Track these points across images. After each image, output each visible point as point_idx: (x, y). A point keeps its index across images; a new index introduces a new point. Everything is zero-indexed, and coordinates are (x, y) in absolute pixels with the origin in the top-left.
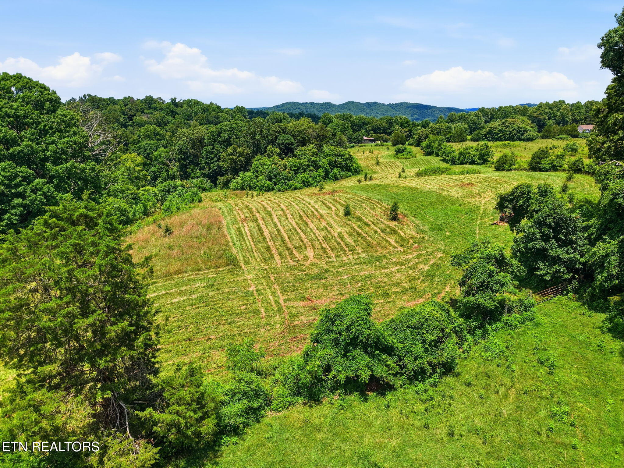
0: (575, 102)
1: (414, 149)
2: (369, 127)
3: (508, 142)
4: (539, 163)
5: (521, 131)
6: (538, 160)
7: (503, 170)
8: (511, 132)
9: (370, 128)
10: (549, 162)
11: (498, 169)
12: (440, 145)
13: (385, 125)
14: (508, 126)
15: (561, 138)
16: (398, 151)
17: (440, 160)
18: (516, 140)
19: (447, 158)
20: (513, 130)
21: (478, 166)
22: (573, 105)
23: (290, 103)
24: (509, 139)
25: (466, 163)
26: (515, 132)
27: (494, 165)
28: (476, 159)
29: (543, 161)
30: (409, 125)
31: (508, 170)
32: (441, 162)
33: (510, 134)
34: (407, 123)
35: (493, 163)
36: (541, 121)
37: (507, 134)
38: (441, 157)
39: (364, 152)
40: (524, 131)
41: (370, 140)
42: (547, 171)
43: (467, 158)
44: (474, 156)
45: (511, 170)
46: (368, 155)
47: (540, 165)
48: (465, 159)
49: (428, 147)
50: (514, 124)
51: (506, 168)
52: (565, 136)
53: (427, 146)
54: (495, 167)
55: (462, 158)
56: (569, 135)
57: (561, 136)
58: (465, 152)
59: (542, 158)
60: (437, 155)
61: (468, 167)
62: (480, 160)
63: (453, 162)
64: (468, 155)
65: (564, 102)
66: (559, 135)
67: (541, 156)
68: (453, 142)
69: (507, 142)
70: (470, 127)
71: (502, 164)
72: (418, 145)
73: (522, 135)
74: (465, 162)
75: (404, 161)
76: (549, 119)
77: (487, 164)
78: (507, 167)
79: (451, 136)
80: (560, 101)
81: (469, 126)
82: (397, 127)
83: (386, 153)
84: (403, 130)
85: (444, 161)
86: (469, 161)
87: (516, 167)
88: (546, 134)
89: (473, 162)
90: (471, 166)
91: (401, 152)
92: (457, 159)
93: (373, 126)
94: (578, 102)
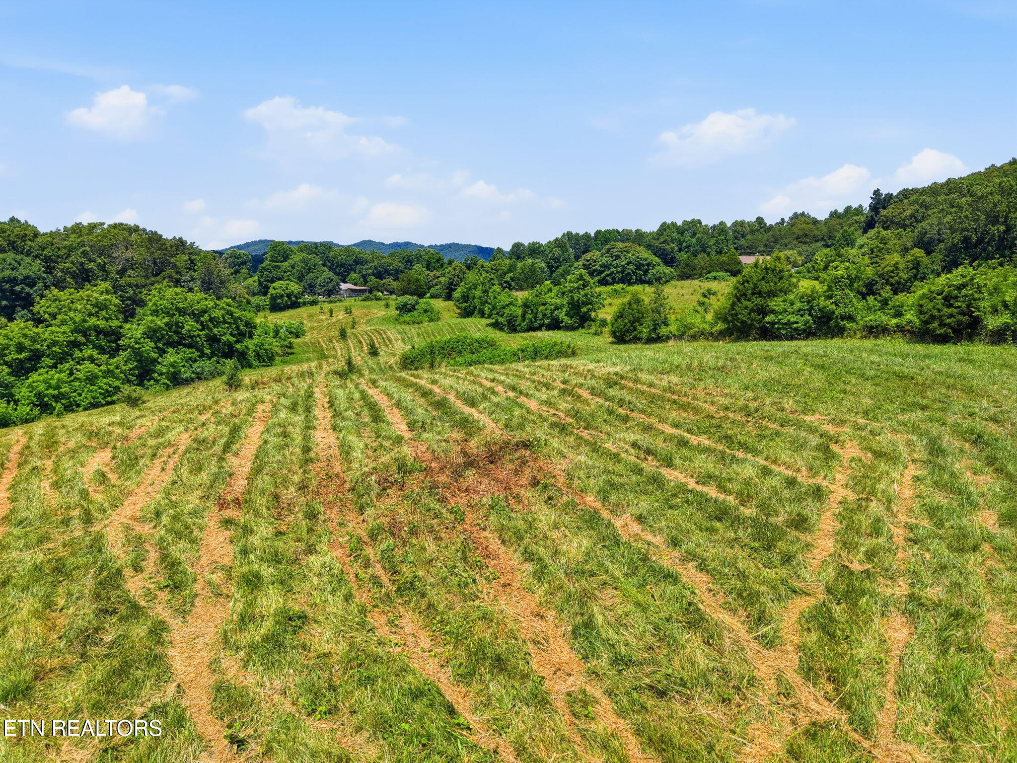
0: (717, 223)
1: (439, 304)
2: (367, 269)
3: (621, 285)
4: (763, 311)
5: (643, 265)
6: (758, 300)
7: (636, 339)
8: (623, 266)
9: (370, 271)
10: (798, 305)
11: (620, 338)
12: (486, 292)
13: (397, 264)
14: (618, 257)
15: (715, 278)
16: (404, 309)
17: (488, 325)
18: (635, 283)
19: (500, 320)
20: (628, 264)
21: (569, 333)
22: (714, 227)
23: (260, 241)
24: (622, 281)
25: (539, 328)
26: (632, 267)
27: (606, 330)
28: (562, 315)
29: (776, 304)
30: (442, 265)
31: (650, 341)
32: (490, 329)
33: (622, 272)
34: (438, 261)
35: (604, 323)
36: (667, 254)
37: (618, 272)
38: (489, 317)
39: (331, 312)
40: (649, 265)
41: (360, 291)
42: (795, 334)
43: (540, 316)
44: (557, 308)
45: (658, 339)
46: (341, 317)
47: (769, 318)
48: (535, 318)
49: (465, 298)
50: (628, 252)
51: (644, 336)
52: (721, 274)
53: (463, 296)
54: (613, 333)
55: (529, 316)
56: (727, 271)
57: (714, 274)
58: (535, 300)
59: (772, 294)
60: (482, 314)
61: (545, 336)
62: (571, 317)
63: (512, 327)
64: (541, 308)
65: (700, 222)
66: (709, 272)
67: (764, 287)
68: (517, 290)
69: (618, 287)
70: (550, 267)
71: (632, 323)
72: (449, 297)
73: (646, 272)
74: (536, 324)
75: (407, 328)
76: (680, 250)
77: (590, 327)
78: (644, 331)
79: (512, 279)
80: (693, 221)
81: (548, 263)
82: (418, 267)
83: (382, 313)
84: (432, 274)
85: (496, 326)
86: (547, 321)
87: (673, 328)
88: (687, 270)
89: (555, 325)
90: (550, 333)
91: (410, 311)
92: (519, 319)
93: (376, 268)
94: (722, 223)
